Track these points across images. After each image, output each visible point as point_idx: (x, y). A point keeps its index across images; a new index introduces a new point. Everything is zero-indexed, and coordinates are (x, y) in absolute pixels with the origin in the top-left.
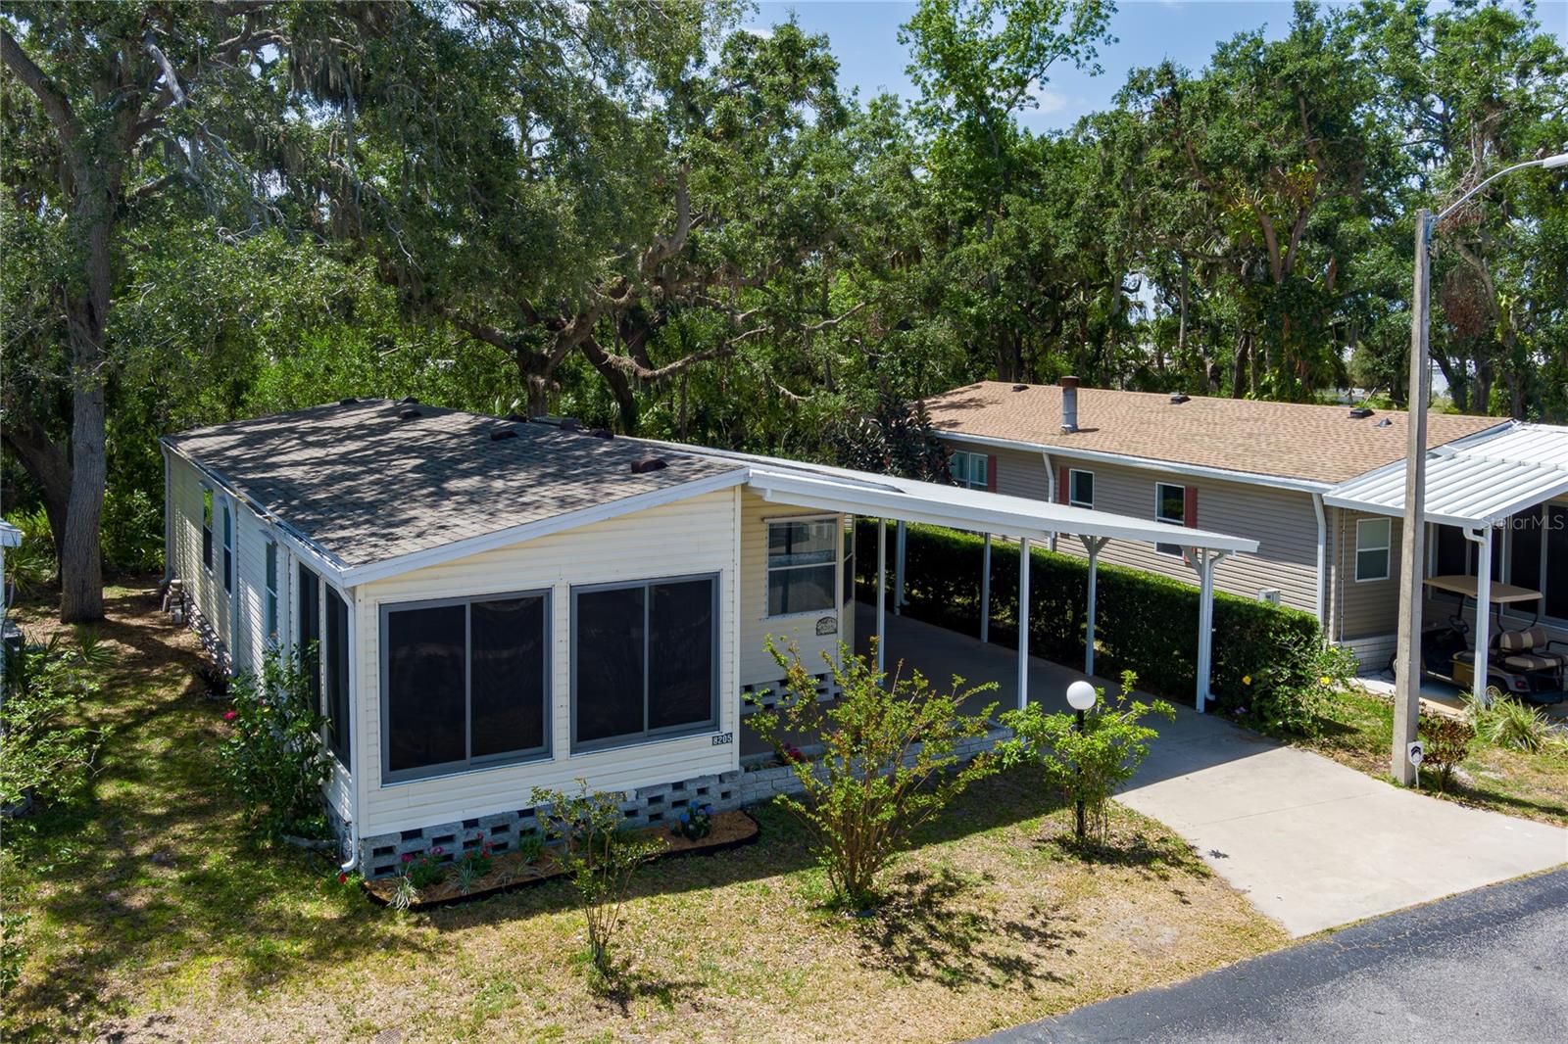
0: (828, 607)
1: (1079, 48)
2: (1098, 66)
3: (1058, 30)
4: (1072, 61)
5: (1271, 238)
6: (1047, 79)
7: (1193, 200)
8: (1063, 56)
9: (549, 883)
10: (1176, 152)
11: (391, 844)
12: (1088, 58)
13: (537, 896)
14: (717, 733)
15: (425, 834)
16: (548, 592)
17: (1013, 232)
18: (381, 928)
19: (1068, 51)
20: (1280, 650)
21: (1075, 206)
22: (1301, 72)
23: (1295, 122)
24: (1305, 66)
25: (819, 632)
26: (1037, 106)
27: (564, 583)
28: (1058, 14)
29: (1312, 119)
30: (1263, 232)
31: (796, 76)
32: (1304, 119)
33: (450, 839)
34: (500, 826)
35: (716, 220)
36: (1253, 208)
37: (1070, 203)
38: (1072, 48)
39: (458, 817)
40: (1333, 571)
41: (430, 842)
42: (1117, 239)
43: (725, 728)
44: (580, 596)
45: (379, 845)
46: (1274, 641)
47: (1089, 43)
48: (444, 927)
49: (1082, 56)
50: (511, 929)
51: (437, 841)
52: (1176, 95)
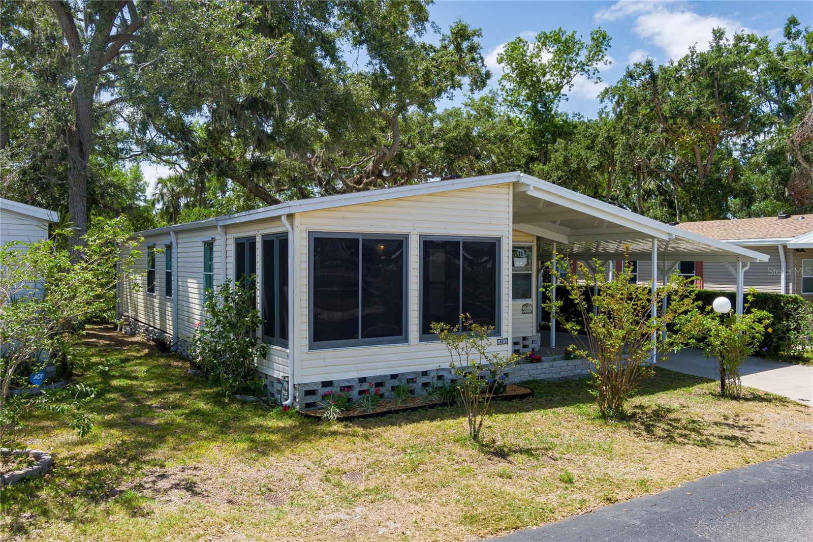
0: (527, 298)
1: (590, 68)
2: (599, 78)
3: (579, 59)
4: (585, 75)
5: (698, 157)
6: (573, 85)
7: (659, 137)
8: (581, 73)
9: (420, 409)
10: (652, 110)
11: (315, 388)
12: (594, 74)
13: (415, 415)
14: (499, 338)
15: (336, 384)
16: (406, 237)
17: (561, 159)
18: (323, 428)
19: (584, 70)
20: (786, 314)
21: (597, 142)
22: (717, 66)
23: (712, 95)
24: (720, 62)
25: (523, 312)
26: (567, 100)
27: (415, 232)
28: (579, 49)
29: (720, 93)
30: (694, 155)
31: (461, 55)
32: (717, 94)
33: (350, 388)
34: (379, 383)
35: (410, 146)
36: (691, 140)
37: (593, 142)
38: (586, 68)
39: (355, 375)
40: (791, 287)
41: (339, 389)
42: (621, 157)
43: (504, 335)
44: (425, 242)
45: (307, 389)
46: (783, 308)
47: (595, 66)
48: (364, 427)
49: (591, 73)
50: (410, 427)
51: (343, 389)
52: (654, 77)
